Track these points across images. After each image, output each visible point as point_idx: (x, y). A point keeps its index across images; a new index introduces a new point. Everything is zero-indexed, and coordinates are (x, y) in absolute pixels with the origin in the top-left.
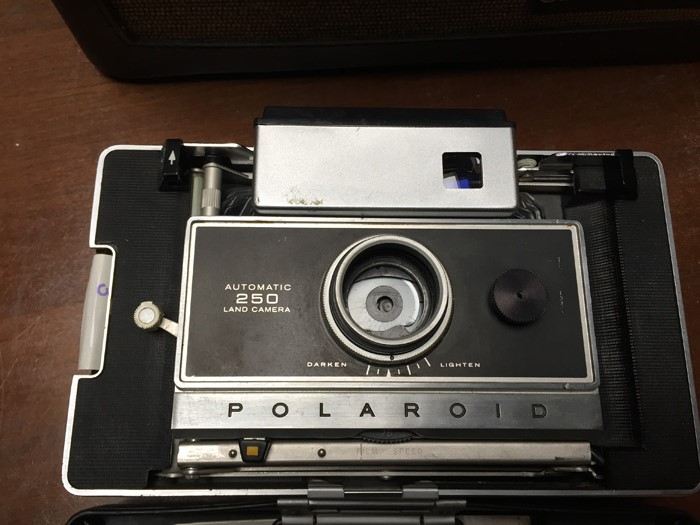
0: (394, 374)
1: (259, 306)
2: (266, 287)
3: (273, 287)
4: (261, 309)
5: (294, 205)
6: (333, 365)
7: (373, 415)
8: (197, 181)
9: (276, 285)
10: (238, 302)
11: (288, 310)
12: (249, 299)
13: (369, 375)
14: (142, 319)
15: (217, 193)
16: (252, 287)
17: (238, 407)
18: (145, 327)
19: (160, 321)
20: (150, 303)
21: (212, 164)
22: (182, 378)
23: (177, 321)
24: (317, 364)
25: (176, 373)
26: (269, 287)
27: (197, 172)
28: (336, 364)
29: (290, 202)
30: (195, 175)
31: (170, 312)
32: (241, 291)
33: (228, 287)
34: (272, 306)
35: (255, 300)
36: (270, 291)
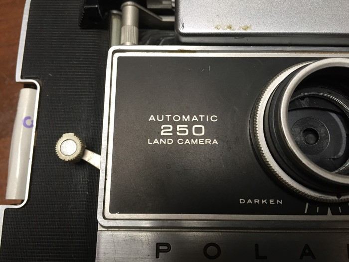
0: (335, 213)
1: (185, 138)
2: (191, 118)
3: (199, 118)
4: (187, 141)
5: (221, 31)
6: (268, 201)
7: (314, 257)
8: (115, 22)
9: (202, 116)
10: (162, 134)
11: (215, 142)
12: (174, 130)
13: (308, 214)
14: (63, 150)
15: (135, 30)
16: (176, 118)
17: (166, 248)
18: (67, 159)
19: (83, 153)
20: (71, 135)
21: (129, 3)
22: (104, 215)
23: (99, 153)
24: (250, 201)
25: (100, 210)
26: (195, 118)
27: (114, 14)
28: (271, 201)
29: (217, 28)
30: (113, 17)
31: (93, 143)
32: (165, 122)
33: (152, 118)
34: (199, 138)
35: (180, 132)
36: (195, 123)
